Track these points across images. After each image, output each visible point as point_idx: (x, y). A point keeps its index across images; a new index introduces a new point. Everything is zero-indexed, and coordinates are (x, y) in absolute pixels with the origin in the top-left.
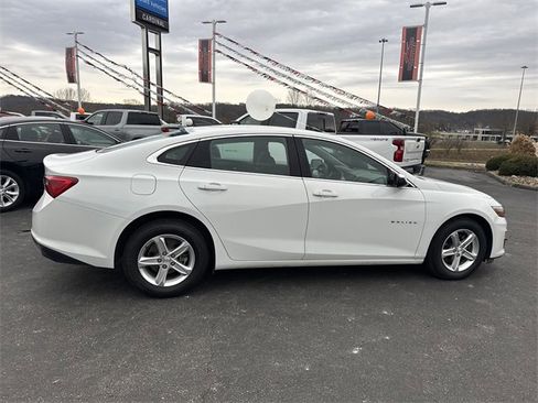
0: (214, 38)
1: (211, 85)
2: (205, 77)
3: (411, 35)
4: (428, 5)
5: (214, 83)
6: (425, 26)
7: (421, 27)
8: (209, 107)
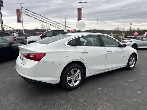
0: (21, 9)
1: (22, 23)
2: (19, 21)
3: (80, 10)
4: (83, 3)
5: (23, 23)
6: (83, 8)
7: (82, 8)
8: (22, 30)
